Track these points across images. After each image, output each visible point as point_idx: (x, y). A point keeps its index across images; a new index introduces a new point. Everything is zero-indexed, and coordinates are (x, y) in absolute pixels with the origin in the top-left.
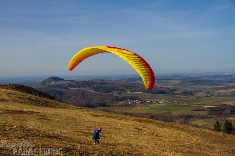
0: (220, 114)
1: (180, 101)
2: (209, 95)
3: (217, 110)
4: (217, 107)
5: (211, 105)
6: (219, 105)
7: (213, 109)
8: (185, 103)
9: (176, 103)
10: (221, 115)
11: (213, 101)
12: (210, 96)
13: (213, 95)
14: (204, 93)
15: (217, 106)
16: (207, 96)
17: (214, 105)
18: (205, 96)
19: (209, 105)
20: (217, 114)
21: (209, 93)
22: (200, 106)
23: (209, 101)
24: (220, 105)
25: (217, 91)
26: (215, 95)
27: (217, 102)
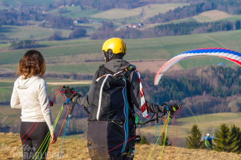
2: (66, 33)
5: (76, 77)
11: (84, 57)
12: (70, 38)
13: (81, 34)
14: (43, 25)
16: (58, 38)
18: (50, 39)
19: (67, 77)
21: (68, 23)
23: (67, 58)
25: (97, 16)
26: (89, 32)
27: (98, 60)
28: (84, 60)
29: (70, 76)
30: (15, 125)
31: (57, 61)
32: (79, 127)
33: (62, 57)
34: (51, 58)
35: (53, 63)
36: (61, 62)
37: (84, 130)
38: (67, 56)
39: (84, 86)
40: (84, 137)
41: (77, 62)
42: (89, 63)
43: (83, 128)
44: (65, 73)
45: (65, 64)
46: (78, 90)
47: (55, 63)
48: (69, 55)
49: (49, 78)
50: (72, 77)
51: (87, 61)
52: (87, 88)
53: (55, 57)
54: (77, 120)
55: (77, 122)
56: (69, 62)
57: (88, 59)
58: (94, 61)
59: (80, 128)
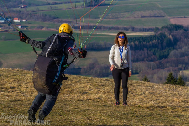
0: (161, 58)
1: (32, 15)
3: (153, 46)
4: (151, 36)
6: (157, 29)
7: (140, 42)
8: (46, 24)
9: (18, 24)
10: (163, 61)
11: (139, 13)
15: (152, 33)
17: (144, 30)
20: (152, 60)
22: (98, 32)
23: (127, 15)
24: (163, 27)
27: (151, 16)
28: (140, 16)
29: (129, 28)
30: (85, 67)
31: (119, 16)
32: (135, 68)
33: (123, 13)
34: (115, 14)
35: (115, 18)
36: (122, 18)
37: (139, 71)
38: (127, 13)
39: (140, 36)
40: (139, 77)
41: (135, 18)
42: (144, 18)
43: (138, 70)
44: (125, 26)
45: (125, 19)
46: (135, 39)
47: (117, 18)
48: (129, 12)
49: (112, 30)
50: (130, 29)
51: (142, 17)
52: (142, 39)
53: (117, 14)
54: (133, 64)
55: (134, 65)
56: (128, 18)
57: (143, 15)
58: (148, 17)
59: (136, 70)
